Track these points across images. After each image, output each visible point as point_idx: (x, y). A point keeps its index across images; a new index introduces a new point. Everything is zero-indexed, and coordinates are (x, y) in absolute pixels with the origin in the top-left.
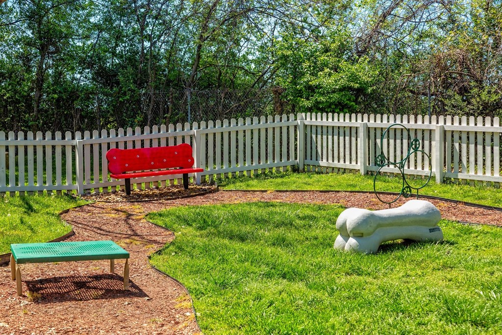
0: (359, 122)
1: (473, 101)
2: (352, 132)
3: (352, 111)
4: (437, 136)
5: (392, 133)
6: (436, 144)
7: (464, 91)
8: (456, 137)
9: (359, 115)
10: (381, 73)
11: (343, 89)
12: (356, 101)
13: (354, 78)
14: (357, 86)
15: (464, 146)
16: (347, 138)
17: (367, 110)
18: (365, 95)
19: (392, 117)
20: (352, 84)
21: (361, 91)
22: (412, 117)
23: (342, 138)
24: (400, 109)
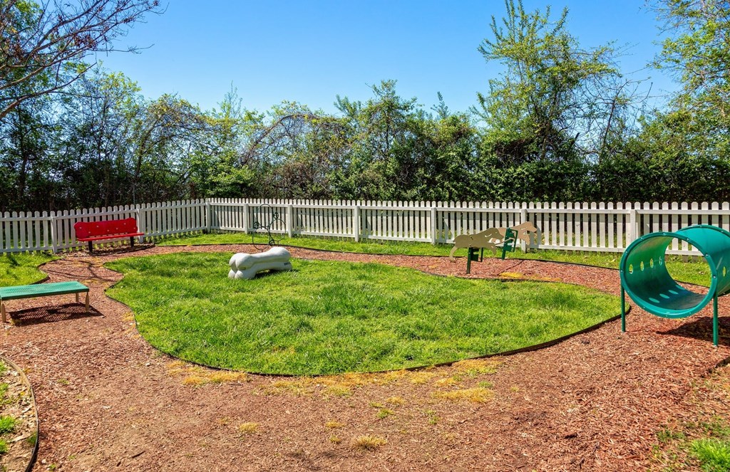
0: (243, 203)
1: (308, 191)
2: (239, 209)
3: (238, 197)
4: (289, 211)
5: (263, 210)
6: (288, 215)
7: (303, 186)
8: (299, 211)
9: (244, 199)
10: (256, 175)
11: (233, 184)
12: (241, 191)
13: (239, 178)
14: (241, 182)
15: (304, 216)
16: (237, 213)
17: (248, 196)
18: (247, 187)
19: (262, 200)
20: (239, 181)
21: (244, 185)
22: (274, 200)
23: (233, 213)
24: (268, 196)
